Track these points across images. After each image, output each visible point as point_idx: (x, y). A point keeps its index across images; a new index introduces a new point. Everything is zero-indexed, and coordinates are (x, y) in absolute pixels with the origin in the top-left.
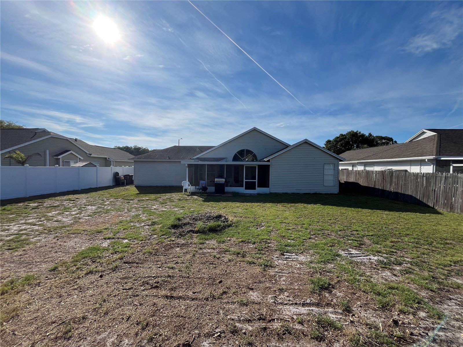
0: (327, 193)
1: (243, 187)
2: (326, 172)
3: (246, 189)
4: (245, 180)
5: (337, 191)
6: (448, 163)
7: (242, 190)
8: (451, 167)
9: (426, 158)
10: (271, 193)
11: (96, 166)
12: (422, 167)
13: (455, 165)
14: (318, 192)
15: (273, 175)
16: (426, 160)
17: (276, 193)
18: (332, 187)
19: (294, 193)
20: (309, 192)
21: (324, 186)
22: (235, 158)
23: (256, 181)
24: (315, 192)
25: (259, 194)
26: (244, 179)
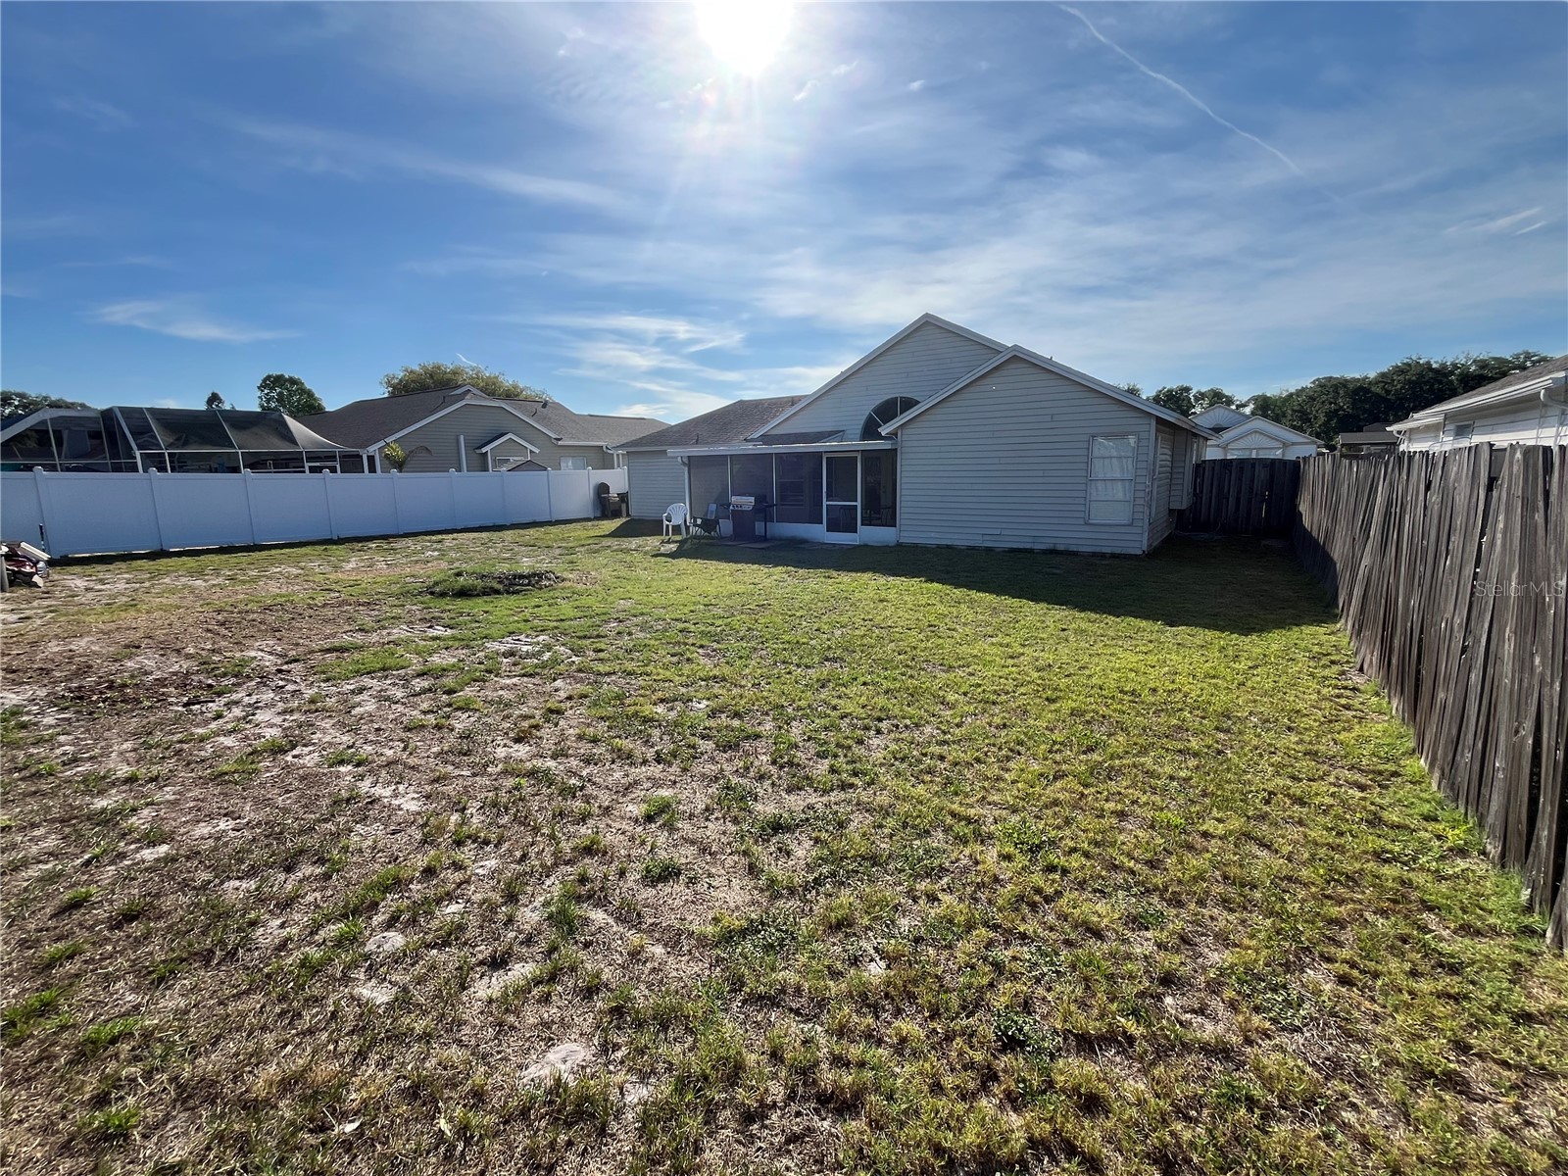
0: (1098, 550)
1: (820, 523)
2: (1100, 470)
3: (829, 529)
4: (827, 500)
5: (1137, 545)
7: (818, 532)
10: (899, 545)
11: (545, 469)
14: (1061, 548)
15: (911, 484)
17: (916, 546)
18: (1123, 530)
19: (973, 548)
20: (1028, 546)
21: (1086, 524)
22: (870, 430)
23: (858, 503)
24: (1051, 547)
25: (864, 547)
26: (824, 499)
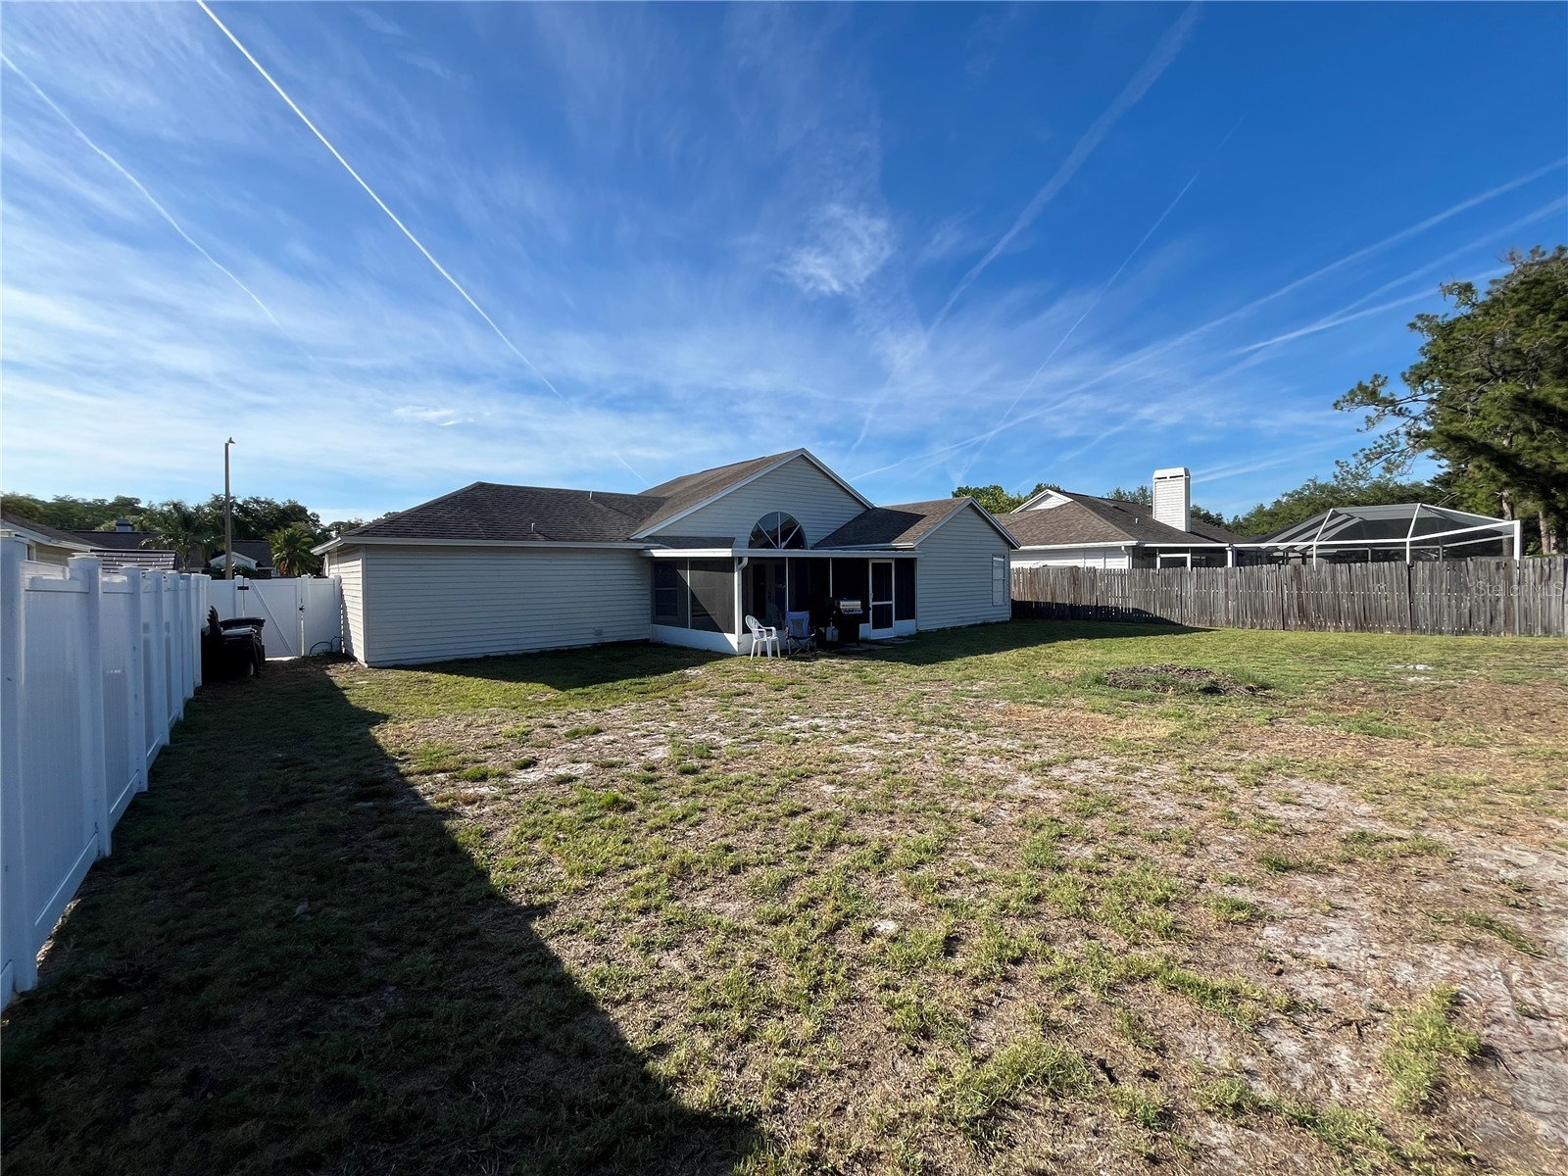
1: (868, 622)
2: (995, 574)
3: (875, 627)
4: (873, 601)
5: (1009, 615)
6: (1151, 553)
7: (868, 631)
8: (1158, 559)
9: (1122, 544)
10: (920, 634)
12: (1107, 560)
13: (1163, 556)
14: (987, 622)
15: (923, 585)
16: (1123, 548)
18: (1003, 608)
20: (974, 623)
21: (993, 605)
23: (893, 602)
24: (983, 621)
25: (899, 639)
26: (871, 600)
